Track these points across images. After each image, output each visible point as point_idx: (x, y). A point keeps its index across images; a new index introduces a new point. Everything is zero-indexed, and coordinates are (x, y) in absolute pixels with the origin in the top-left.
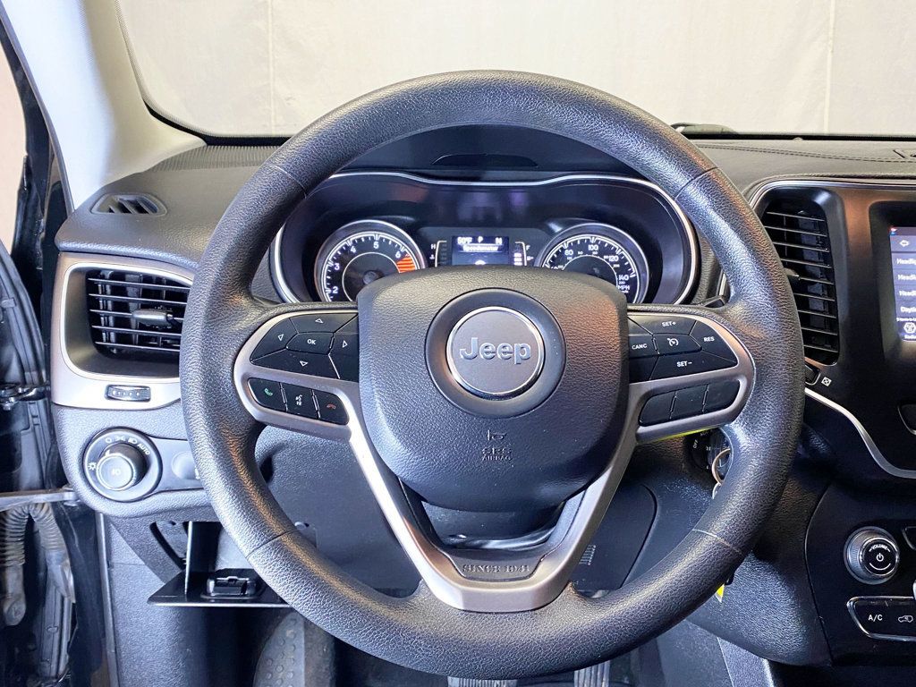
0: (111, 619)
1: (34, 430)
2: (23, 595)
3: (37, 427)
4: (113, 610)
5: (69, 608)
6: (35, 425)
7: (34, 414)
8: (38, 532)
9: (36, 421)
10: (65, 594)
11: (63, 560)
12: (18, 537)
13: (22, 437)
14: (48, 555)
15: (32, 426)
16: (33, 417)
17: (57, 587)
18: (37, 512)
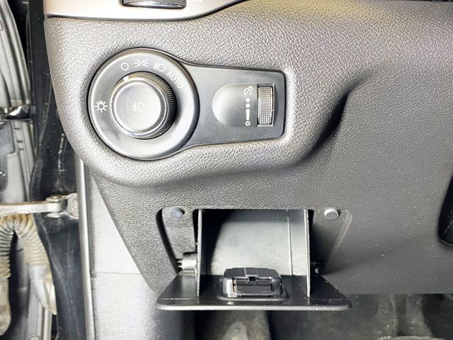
0: (92, 328)
1: (19, 155)
2: (8, 307)
3: (22, 152)
4: (94, 320)
5: (49, 318)
6: (20, 149)
7: (19, 139)
8: (22, 249)
9: (21, 145)
10: (46, 306)
11: (44, 275)
12: (4, 251)
13: (8, 160)
14: (31, 270)
15: (17, 150)
16: (18, 141)
17: (39, 300)
18: (21, 229)
